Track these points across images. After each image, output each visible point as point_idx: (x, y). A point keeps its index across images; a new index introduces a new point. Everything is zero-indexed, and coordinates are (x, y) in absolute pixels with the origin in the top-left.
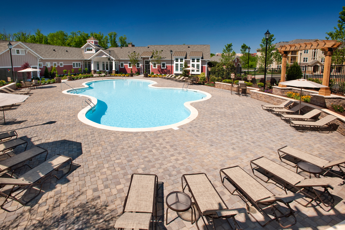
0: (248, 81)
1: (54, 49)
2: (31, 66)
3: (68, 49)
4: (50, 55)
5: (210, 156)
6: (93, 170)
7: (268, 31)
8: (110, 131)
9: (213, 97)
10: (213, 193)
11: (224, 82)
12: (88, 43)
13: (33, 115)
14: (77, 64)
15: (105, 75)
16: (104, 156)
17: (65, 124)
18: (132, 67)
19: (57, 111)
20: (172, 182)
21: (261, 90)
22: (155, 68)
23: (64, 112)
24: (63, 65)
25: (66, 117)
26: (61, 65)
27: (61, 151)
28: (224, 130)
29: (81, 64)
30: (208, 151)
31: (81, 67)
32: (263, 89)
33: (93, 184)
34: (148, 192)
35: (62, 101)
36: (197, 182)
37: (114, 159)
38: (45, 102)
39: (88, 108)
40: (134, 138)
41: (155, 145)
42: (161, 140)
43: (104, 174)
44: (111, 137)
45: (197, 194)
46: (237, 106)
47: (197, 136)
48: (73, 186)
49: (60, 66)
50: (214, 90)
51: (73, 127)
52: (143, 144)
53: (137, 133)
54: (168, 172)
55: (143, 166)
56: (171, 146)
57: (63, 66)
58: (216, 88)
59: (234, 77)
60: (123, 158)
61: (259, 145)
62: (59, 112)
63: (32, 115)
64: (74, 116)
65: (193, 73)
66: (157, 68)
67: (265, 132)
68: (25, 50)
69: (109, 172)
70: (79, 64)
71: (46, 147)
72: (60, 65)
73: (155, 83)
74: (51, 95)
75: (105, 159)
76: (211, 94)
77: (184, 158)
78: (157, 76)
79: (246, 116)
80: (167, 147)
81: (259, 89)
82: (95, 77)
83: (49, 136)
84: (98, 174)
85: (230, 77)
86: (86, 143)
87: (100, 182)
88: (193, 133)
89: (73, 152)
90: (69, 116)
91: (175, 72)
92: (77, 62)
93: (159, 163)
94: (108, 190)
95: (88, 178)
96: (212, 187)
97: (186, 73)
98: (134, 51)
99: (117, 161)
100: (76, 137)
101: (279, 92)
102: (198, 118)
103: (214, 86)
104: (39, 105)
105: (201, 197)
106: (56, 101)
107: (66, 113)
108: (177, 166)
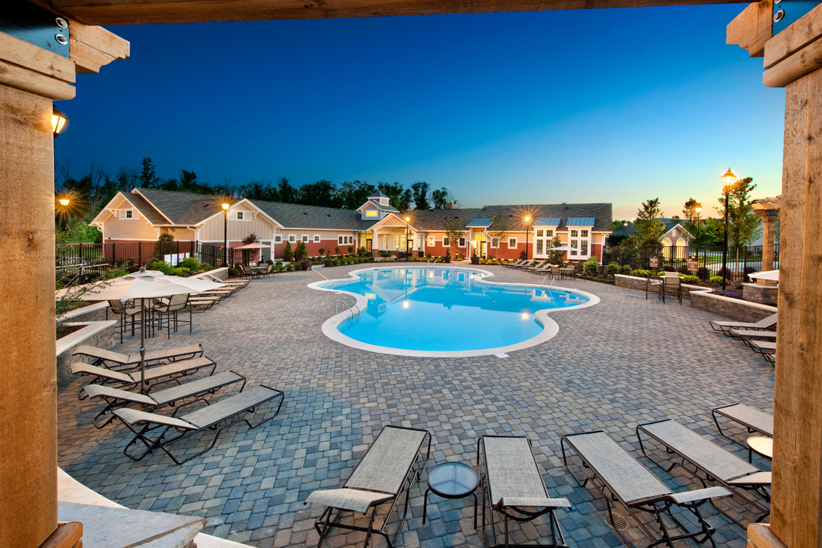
0: (689, 273)
1: (306, 211)
2: (261, 241)
3: (332, 212)
4: (297, 222)
5: (556, 410)
6: (320, 416)
7: (729, 171)
8: (373, 354)
9: (603, 302)
10: (531, 473)
11: (634, 275)
12: (369, 201)
13: (244, 321)
14: (346, 238)
15: (396, 259)
16: (348, 395)
17: (295, 337)
18: (449, 246)
19: (289, 317)
20: (462, 448)
21: (717, 292)
22: (495, 247)
23: (300, 319)
24: (320, 239)
25: (301, 326)
26: (316, 240)
27: (272, 383)
28: (605, 364)
29: (353, 239)
30: (557, 401)
31: (353, 244)
32: (720, 290)
33: (312, 439)
34: (401, 458)
35: (302, 300)
36: (504, 452)
37: (366, 400)
38: (272, 302)
39: (346, 314)
40: (415, 367)
41: (450, 383)
42: (465, 374)
43: (337, 424)
44: (371, 363)
45: (496, 471)
46: (651, 323)
47: (541, 372)
48: (274, 440)
49: (314, 242)
50: (610, 290)
51: (308, 344)
52: (427, 379)
53: (423, 359)
54: (459, 431)
55: (415, 416)
56: (481, 386)
57: (319, 242)
58: (614, 287)
59: (657, 264)
60: (381, 400)
61: (677, 399)
62: (291, 318)
63: (241, 321)
64: (316, 325)
65: (574, 257)
66: (498, 247)
67: (702, 375)
68: (253, 213)
69: (347, 423)
70: (351, 238)
71: (249, 374)
72: (314, 239)
73: (491, 274)
74: (287, 289)
75: (348, 400)
76: (600, 297)
77: (501, 408)
78: (497, 262)
79: (667, 341)
80: (473, 386)
81: (710, 290)
82: (376, 262)
83: (260, 356)
84: (327, 424)
85: (649, 265)
86: (322, 371)
87: (324, 437)
88: (536, 365)
89: (294, 386)
90: (306, 325)
91: (535, 255)
92: (346, 236)
93: (447, 413)
94: (336, 452)
95: (306, 430)
96: (532, 463)
97: (557, 258)
98: (456, 216)
99: (368, 405)
100: (307, 360)
101: (757, 296)
102: (554, 340)
103: (612, 283)
104: (260, 306)
105: (503, 478)
106: (292, 300)
107: (303, 320)
108: (482, 421)
